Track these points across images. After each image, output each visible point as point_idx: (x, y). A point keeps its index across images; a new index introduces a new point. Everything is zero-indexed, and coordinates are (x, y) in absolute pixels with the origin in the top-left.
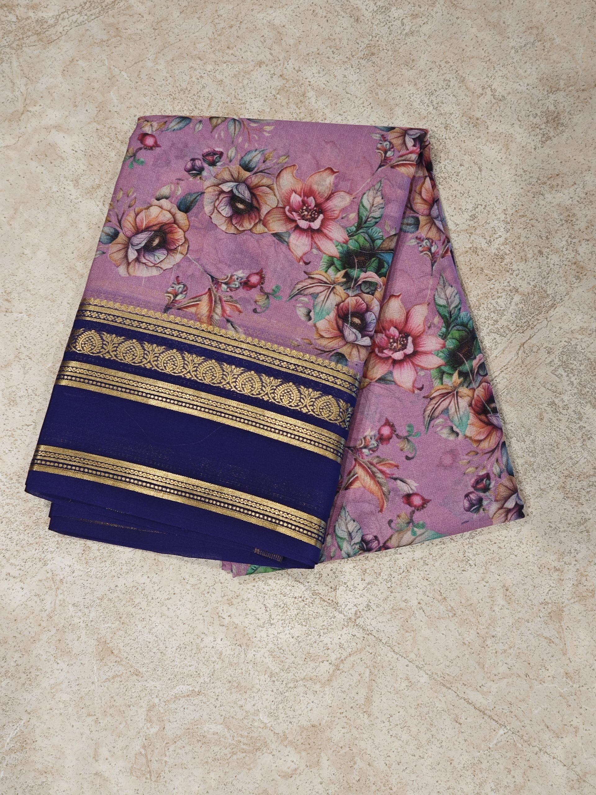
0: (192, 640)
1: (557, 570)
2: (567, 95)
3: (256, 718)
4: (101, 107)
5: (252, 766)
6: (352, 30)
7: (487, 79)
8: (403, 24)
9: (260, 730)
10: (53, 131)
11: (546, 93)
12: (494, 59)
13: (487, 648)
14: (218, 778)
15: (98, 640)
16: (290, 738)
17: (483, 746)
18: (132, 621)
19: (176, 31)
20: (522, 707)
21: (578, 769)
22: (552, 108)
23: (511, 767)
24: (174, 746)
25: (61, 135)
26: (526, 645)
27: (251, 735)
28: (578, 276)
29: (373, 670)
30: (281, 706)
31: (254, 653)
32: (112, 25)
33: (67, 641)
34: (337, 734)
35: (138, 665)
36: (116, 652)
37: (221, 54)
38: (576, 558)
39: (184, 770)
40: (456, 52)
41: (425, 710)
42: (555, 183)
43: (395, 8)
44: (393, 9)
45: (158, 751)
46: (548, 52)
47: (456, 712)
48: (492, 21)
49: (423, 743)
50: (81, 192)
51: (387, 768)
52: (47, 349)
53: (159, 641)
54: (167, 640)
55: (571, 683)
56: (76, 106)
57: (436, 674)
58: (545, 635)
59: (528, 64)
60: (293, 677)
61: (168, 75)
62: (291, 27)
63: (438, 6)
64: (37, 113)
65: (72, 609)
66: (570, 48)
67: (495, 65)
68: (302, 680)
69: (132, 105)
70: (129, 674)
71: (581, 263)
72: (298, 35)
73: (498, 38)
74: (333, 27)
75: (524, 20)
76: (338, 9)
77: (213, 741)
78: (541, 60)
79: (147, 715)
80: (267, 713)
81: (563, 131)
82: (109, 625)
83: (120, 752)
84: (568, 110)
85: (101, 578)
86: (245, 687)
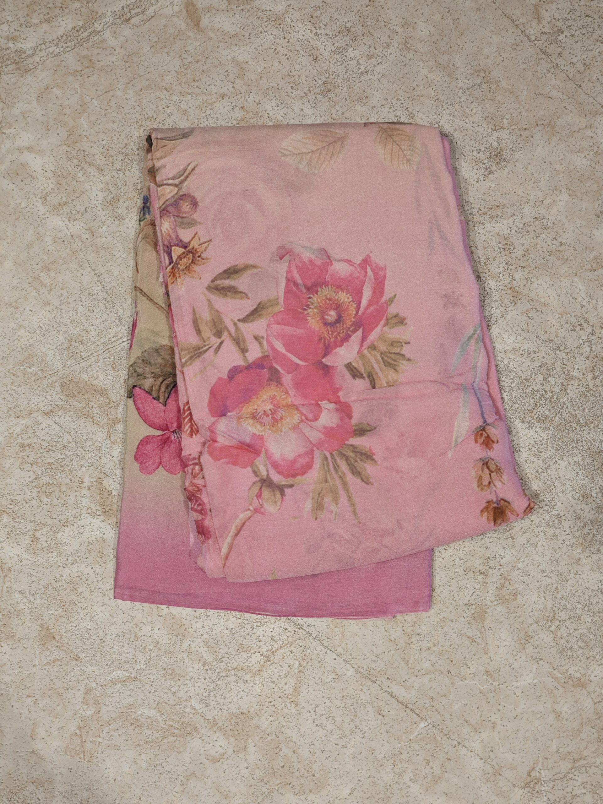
0: (131, 629)
1: (481, 573)
2: (510, 133)
3: (188, 704)
4: (71, 132)
5: (182, 749)
6: (310, 68)
7: (435, 116)
8: (358, 64)
9: (191, 715)
10: (26, 152)
11: (490, 131)
12: (442, 98)
13: (411, 645)
14: (148, 760)
15: (41, 626)
16: (220, 724)
17: (404, 737)
18: (75, 609)
19: (146, 64)
20: (443, 702)
21: (494, 763)
22: (495, 144)
23: (430, 758)
24: (107, 728)
25: (33, 156)
26: (449, 643)
27: (182, 720)
28: (513, 300)
29: (302, 662)
30: (212, 694)
31: (189, 643)
32: (85, 57)
33: (12, 626)
34: (265, 722)
35: (78, 650)
36: (57, 637)
37: (187, 86)
38: (501, 563)
39: (117, 751)
40: (407, 91)
41: (350, 702)
42: (495, 214)
43: (352, 49)
44: (350, 49)
45: (92, 732)
46: (494, 93)
47: (380, 705)
48: (442, 63)
49: (346, 733)
50: (49, 209)
51: (310, 755)
52: (8, 352)
53: (99, 629)
54: (107, 628)
55: (491, 682)
56: (48, 130)
57: (362, 668)
58: (468, 634)
59: (474, 103)
60: (225, 666)
61: (136, 104)
62: (254, 63)
63: (392, 48)
64: (11, 135)
65: (18, 595)
66: (515, 90)
67: (443, 104)
68: (234, 669)
69: (100, 130)
70: (69, 658)
71: (517, 288)
72: (259, 71)
73: (447, 79)
74: (293, 64)
75: (472, 64)
76: (298, 48)
77: (146, 725)
78: (486, 101)
79: (84, 698)
80: (199, 700)
81: (504, 167)
82: (53, 612)
83: (57, 732)
84: (510, 147)
85: (47, 568)
86: (179, 674)
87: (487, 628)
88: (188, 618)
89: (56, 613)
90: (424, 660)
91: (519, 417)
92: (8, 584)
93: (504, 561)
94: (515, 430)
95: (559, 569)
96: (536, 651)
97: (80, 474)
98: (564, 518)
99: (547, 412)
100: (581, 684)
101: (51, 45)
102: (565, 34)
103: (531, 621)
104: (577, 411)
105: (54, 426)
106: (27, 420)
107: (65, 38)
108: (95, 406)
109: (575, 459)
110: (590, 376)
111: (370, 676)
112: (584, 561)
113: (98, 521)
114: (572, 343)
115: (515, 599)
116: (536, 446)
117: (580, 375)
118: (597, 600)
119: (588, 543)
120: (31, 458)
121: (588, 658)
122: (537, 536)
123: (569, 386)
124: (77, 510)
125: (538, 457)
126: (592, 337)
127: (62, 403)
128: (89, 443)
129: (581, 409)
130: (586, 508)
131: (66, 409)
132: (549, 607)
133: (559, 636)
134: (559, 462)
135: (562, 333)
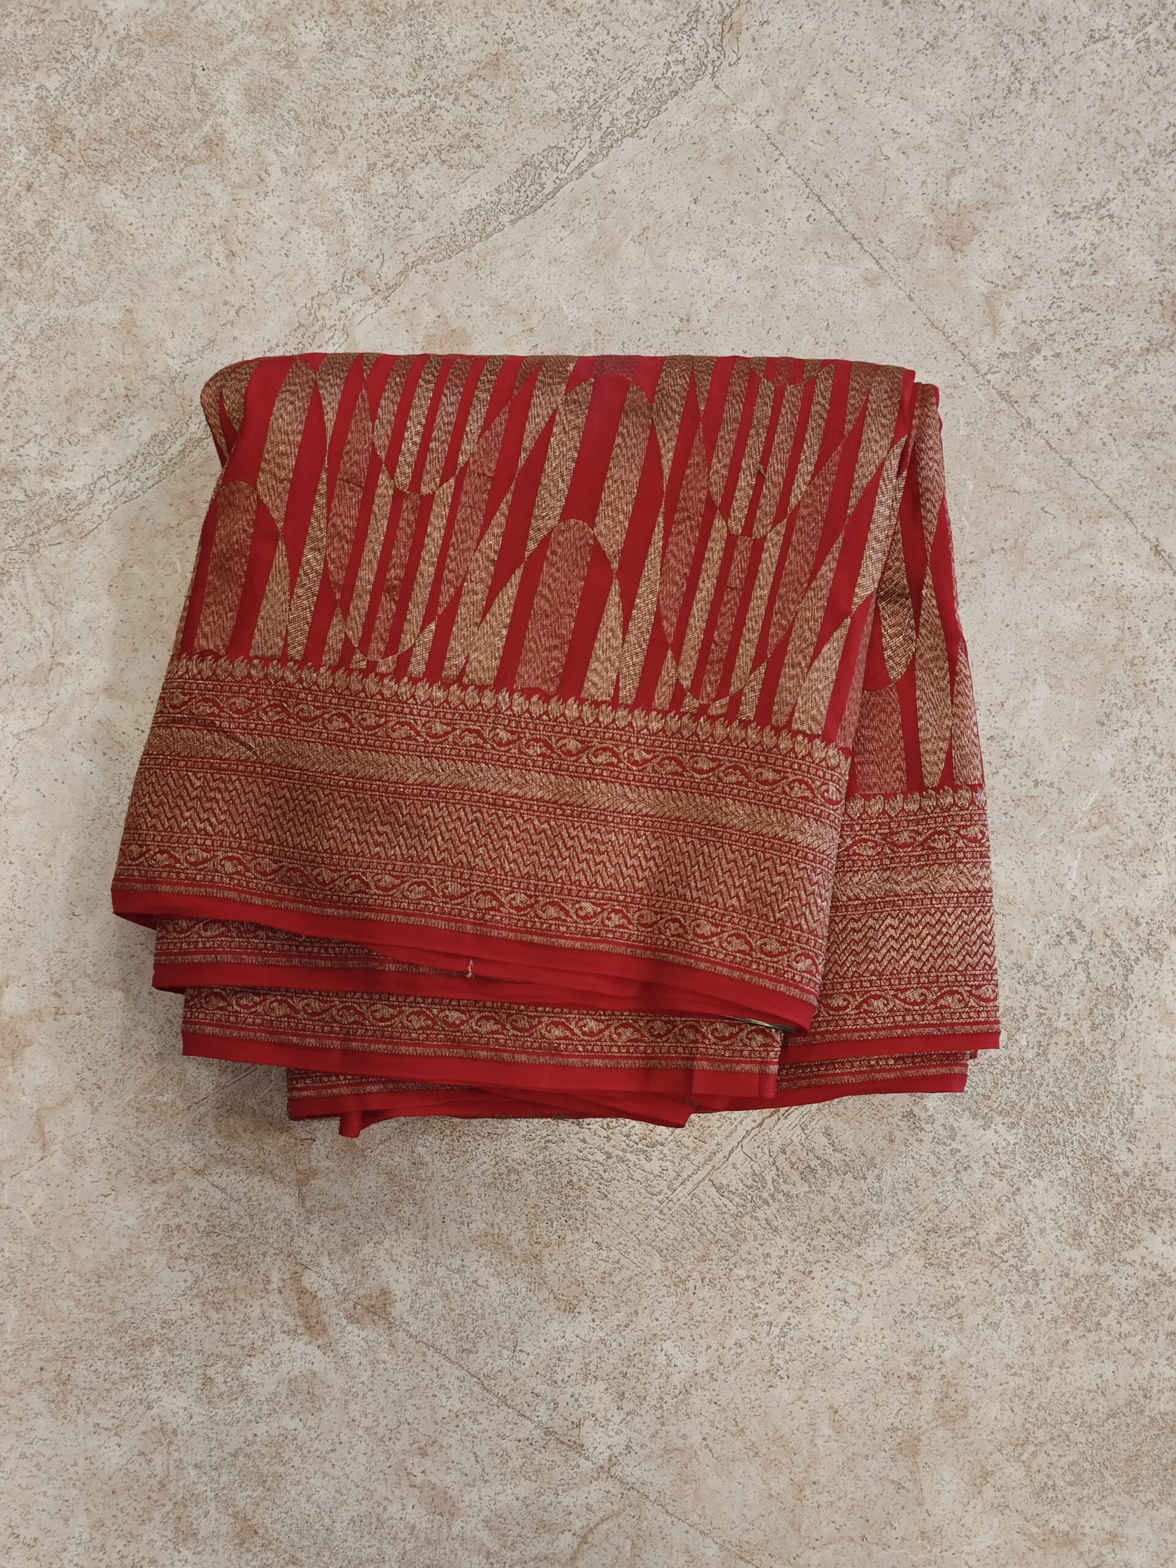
87: (921, 1465)
88: (456, 1486)
89: (255, 1494)
90: (825, 1523)
91: (969, 1108)
92: (176, 1455)
93: (946, 1356)
94: (962, 1132)
95: (1036, 1360)
96: (998, 1494)
97: (263, 1268)
98: (1042, 1276)
99: (1014, 1096)
100: (1068, 1541)
101: (121, 478)
102: (1043, 353)
103: (989, 1448)
104: (1065, 1090)
105: (212, 1191)
106: (170, 1185)
107: (140, 459)
108: (274, 1150)
109: (1062, 1174)
110: (1086, 1025)
111: (743, 1555)
112: (1074, 1345)
113: (301, 1343)
114: (1056, 967)
115: (965, 1416)
116: (996, 1157)
117: (1068, 1026)
118: (1095, 1406)
119: (1081, 1314)
120: (184, 1250)
121: (1080, 1500)
122: (1000, 1309)
123: (1052, 1047)
124: (266, 1329)
125: (1000, 1176)
126: (1089, 954)
127: (221, 1151)
128: (271, 1216)
129: (1071, 1085)
130: (1078, 1255)
131: (228, 1161)
132: (1019, 1422)
133: (1035, 1468)
134: (1034, 1181)
135: (1038, 950)
